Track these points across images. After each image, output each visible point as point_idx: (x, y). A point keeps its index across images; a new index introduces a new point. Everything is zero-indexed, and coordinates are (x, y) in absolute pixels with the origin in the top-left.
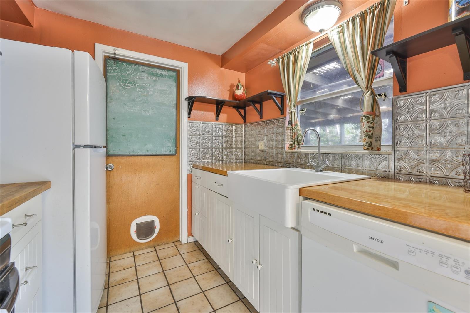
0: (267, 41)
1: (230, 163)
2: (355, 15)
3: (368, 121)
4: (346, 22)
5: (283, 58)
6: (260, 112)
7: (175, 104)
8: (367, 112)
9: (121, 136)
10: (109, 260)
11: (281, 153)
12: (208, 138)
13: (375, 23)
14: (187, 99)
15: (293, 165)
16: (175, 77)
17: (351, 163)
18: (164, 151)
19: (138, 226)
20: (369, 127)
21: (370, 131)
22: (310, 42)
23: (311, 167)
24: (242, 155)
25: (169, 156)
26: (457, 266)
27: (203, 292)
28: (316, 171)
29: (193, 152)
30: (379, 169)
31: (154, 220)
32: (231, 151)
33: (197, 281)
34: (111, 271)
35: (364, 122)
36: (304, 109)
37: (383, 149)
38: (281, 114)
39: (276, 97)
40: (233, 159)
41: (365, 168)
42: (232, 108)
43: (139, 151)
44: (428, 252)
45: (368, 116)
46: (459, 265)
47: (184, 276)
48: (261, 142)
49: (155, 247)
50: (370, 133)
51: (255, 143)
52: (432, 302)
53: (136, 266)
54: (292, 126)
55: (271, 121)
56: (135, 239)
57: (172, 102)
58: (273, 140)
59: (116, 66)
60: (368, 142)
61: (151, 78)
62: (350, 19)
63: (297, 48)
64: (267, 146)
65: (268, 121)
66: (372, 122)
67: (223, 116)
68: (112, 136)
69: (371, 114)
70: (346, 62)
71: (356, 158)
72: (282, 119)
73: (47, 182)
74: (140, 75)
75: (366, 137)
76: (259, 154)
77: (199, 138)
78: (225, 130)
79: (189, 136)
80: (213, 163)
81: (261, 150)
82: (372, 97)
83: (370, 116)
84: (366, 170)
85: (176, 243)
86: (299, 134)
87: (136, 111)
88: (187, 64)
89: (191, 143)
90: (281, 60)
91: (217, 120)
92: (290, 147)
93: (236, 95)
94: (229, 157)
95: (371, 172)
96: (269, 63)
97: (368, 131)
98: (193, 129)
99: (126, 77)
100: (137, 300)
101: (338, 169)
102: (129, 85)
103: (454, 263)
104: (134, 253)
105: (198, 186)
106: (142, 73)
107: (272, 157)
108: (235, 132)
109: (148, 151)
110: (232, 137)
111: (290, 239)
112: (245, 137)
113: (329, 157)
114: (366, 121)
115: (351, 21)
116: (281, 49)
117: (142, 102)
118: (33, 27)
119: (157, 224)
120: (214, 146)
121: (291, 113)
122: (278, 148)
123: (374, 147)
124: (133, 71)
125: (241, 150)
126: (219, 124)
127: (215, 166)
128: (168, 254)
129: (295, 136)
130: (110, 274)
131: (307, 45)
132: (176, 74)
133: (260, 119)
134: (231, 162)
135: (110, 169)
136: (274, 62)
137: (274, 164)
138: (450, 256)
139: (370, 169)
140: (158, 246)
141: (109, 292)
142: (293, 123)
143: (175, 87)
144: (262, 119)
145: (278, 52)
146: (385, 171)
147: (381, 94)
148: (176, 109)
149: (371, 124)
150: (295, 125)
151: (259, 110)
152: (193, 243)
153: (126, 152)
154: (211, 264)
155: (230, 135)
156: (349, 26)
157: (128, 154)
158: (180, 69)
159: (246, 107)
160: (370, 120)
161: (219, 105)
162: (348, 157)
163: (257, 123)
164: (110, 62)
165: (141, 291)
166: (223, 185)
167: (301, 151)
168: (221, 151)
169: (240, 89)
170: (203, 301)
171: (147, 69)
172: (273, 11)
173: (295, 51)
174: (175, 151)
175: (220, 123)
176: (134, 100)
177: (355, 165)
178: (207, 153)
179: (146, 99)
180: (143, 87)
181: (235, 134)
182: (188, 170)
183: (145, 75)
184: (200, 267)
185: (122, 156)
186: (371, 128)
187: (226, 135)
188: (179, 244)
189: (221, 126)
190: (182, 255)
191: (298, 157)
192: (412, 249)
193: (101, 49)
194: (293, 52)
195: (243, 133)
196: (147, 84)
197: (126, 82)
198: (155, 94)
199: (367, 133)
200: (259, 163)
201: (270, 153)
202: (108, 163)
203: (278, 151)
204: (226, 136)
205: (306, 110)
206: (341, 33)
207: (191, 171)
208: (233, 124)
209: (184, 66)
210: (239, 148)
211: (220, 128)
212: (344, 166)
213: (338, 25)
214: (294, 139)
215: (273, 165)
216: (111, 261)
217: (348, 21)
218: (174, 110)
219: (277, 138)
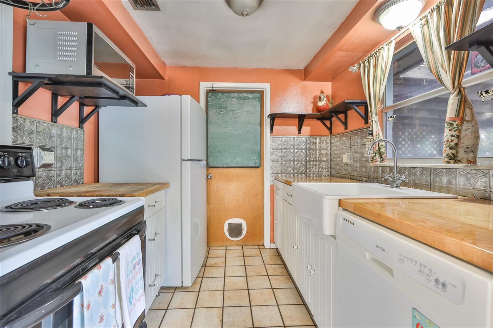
0: (344, 49)
1: (313, 176)
2: (439, 3)
3: (450, 128)
4: (430, 12)
5: (364, 62)
6: (345, 124)
7: (260, 122)
8: (451, 118)
9: (217, 152)
10: (209, 248)
11: (365, 167)
12: (290, 152)
13: (462, 7)
14: (270, 116)
15: (377, 180)
16: (259, 97)
17: (441, 179)
18: (250, 164)
19: (230, 225)
20: (452, 136)
21: (452, 141)
22: (392, 41)
23: (386, 182)
24: (328, 168)
25: (255, 169)
26: (431, 274)
27: (272, 288)
28: (391, 187)
29: (275, 165)
30: (477, 188)
31: (242, 223)
32: (315, 164)
33: (270, 279)
34: (208, 257)
35: (446, 130)
36: (393, 116)
37: (479, 163)
38: (365, 124)
39: (357, 106)
40: (317, 172)
41: (459, 186)
42: (316, 120)
43: (230, 164)
44: (413, 261)
45: (451, 122)
46: (432, 274)
47: (260, 273)
48: (345, 155)
49: (242, 246)
50: (452, 144)
51: (340, 155)
52: (415, 309)
53: (226, 257)
54: (373, 137)
55: (356, 132)
56: (226, 235)
57: (257, 120)
58: (357, 152)
59: (213, 96)
60: (449, 154)
61: (239, 102)
62: (434, 8)
63: (377, 49)
64: (351, 159)
65: (352, 131)
66: (457, 130)
67: (306, 129)
68: (211, 152)
69: (455, 120)
70: (428, 60)
71: (448, 173)
72: (366, 129)
73: (167, 183)
74: (231, 101)
75: (446, 148)
76: (344, 168)
77: (281, 152)
78: (308, 143)
79: (271, 150)
80: (295, 176)
81: (344, 163)
82: (459, 98)
83: (453, 123)
84: (460, 188)
85: (260, 247)
86: (381, 145)
87: (228, 131)
88: (270, 84)
89: (274, 156)
90: (362, 65)
91: (299, 133)
92: (372, 160)
93: (319, 106)
94: (313, 170)
95: (467, 191)
96: (350, 70)
97: (450, 140)
98: (275, 144)
99: (221, 104)
100: (222, 280)
101: (427, 187)
102: (223, 110)
103: (428, 272)
104: (227, 247)
105: (277, 196)
106: (233, 99)
107: (355, 171)
108: (320, 145)
109: (237, 163)
110: (316, 150)
111: (331, 247)
112: (330, 149)
113: (416, 171)
114: (449, 129)
115: (435, 9)
116: (364, 53)
117: (232, 123)
118: (164, 79)
119: (244, 227)
120: (296, 159)
121: (372, 122)
122: (362, 161)
123: (462, 160)
124: (226, 98)
125: (326, 164)
126: (301, 138)
127: (297, 178)
128: (251, 254)
129: (376, 148)
130: (208, 258)
131: (388, 44)
132: (260, 95)
133: (345, 129)
134: (315, 175)
135: (209, 178)
136: (355, 68)
137: (358, 178)
138: (426, 265)
139: (465, 187)
140: (245, 246)
141: (205, 269)
142: (374, 133)
143: (259, 107)
144: (347, 130)
145: (361, 55)
146: (485, 191)
147: (488, 90)
148: (261, 126)
149: (454, 132)
150: (376, 135)
151: (344, 121)
152: (275, 249)
153: (221, 165)
154: (286, 270)
155: (314, 148)
156: (433, 16)
157: (222, 166)
158: (264, 90)
159: (332, 118)
160: (453, 127)
161: (301, 119)
162: (439, 172)
163: (342, 135)
164: (210, 94)
165: (226, 275)
166: (292, 196)
167: (385, 165)
168: (304, 165)
169: (323, 100)
170: (270, 295)
171: (236, 94)
172: (345, 18)
173: (376, 53)
174: (259, 164)
175: (303, 136)
176: (226, 122)
177: (447, 182)
178: (289, 166)
179: (235, 120)
180: (233, 110)
181: (319, 147)
182: (270, 181)
183: (235, 100)
184: (275, 269)
185: (218, 167)
186: (454, 136)
187: (309, 147)
188: (262, 248)
189: (303, 139)
190: (263, 257)
191: (382, 171)
192: (403, 258)
193: (204, 86)
194: (373, 54)
195: (329, 145)
196: (236, 107)
197: (221, 108)
198: (243, 115)
199: (448, 143)
200: (344, 177)
201: (354, 167)
202: (208, 173)
203: (362, 165)
204: (309, 149)
205: (395, 117)
206: (425, 25)
207: (273, 182)
208: (316, 136)
209: (266, 87)
210: (324, 161)
211: (303, 141)
212: (433, 183)
213: (421, 17)
214: (375, 151)
215: (357, 180)
216: (210, 249)
217: (431, 10)
218: (259, 127)
219: (361, 150)
